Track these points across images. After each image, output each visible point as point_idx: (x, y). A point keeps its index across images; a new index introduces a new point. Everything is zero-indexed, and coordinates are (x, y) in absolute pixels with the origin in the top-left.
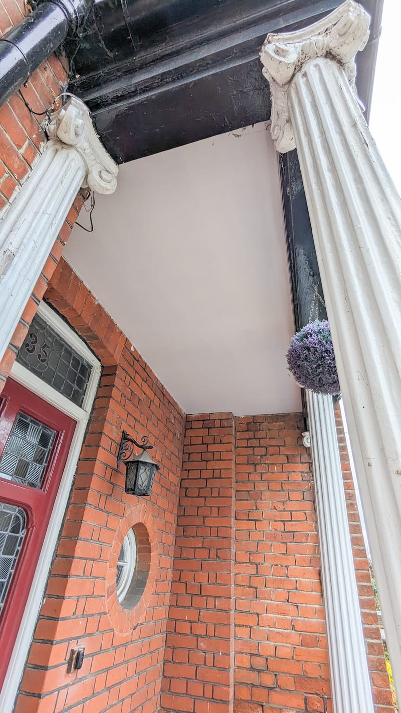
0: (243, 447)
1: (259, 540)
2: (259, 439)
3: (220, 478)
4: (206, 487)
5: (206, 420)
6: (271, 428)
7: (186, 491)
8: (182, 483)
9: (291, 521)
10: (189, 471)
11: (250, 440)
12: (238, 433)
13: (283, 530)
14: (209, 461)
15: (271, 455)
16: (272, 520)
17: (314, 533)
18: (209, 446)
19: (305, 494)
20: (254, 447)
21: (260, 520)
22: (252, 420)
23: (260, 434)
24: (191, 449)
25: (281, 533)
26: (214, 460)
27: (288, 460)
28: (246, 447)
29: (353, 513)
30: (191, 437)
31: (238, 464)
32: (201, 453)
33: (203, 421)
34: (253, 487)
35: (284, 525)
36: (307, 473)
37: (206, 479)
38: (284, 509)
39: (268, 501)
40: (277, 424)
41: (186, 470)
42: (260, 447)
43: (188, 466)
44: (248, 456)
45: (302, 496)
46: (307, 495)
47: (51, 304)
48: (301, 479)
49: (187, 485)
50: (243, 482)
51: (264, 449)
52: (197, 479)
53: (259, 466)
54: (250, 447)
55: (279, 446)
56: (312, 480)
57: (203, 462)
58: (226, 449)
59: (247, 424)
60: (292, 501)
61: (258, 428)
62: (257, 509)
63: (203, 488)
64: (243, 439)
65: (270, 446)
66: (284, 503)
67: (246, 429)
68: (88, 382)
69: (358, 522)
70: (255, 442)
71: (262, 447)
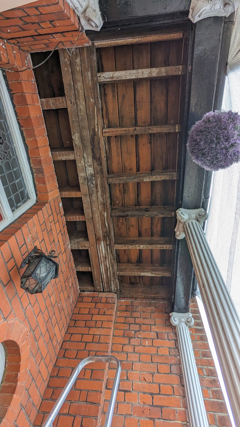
0: (121, 323)
1: (127, 415)
2: (135, 318)
3: (99, 343)
4: (85, 349)
5: (95, 297)
6: (144, 310)
7: (65, 352)
8: (63, 344)
9: (159, 394)
10: (72, 334)
11: (127, 318)
12: (118, 312)
13: (151, 404)
14: (92, 327)
15: (143, 331)
16: (141, 392)
17: (181, 409)
18: (93, 316)
19: (172, 367)
20: (130, 324)
21: (130, 391)
22: (130, 304)
23: (135, 314)
24: (78, 317)
25: (150, 408)
26: (96, 327)
27: (157, 336)
28: (124, 323)
29: (217, 390)
30: (80, 308)
31: (115, 336)
32: (86, 321)
33: (93, 297)
34: (126, 358)
35: (153, 398)
36: (173, 348)
37: (86, 343)
38: (153, 381)
39: (138, 372)
40: (150, 308)
41: (69, 334)
42: (135, 324)
43: (72, 330)
44: (124, 330)
45: (169, 369)
46: (174, 369)
47: (23, 131)
48: (168, 354)
49: (67, 347)
50: (118, 352)
51: (138, 326)
52: (77, 342)
53: (133, 339)
54: (127, 323)
55: (150, 325)
56: (178, 355)
57: (86, 328)
58: (107, 319)
59: (127, 306)
60: (160, 373)
61: (135, 310)
62: (127, 379)
63: (82, 350)
64: (122, 317)
65: (143, 324)
66: (153, 375)
67: (125, 310)
68: (22, 204)
69: (223, 400)
70: (131, 320)
71: (137, 324)
